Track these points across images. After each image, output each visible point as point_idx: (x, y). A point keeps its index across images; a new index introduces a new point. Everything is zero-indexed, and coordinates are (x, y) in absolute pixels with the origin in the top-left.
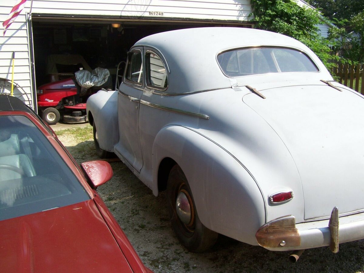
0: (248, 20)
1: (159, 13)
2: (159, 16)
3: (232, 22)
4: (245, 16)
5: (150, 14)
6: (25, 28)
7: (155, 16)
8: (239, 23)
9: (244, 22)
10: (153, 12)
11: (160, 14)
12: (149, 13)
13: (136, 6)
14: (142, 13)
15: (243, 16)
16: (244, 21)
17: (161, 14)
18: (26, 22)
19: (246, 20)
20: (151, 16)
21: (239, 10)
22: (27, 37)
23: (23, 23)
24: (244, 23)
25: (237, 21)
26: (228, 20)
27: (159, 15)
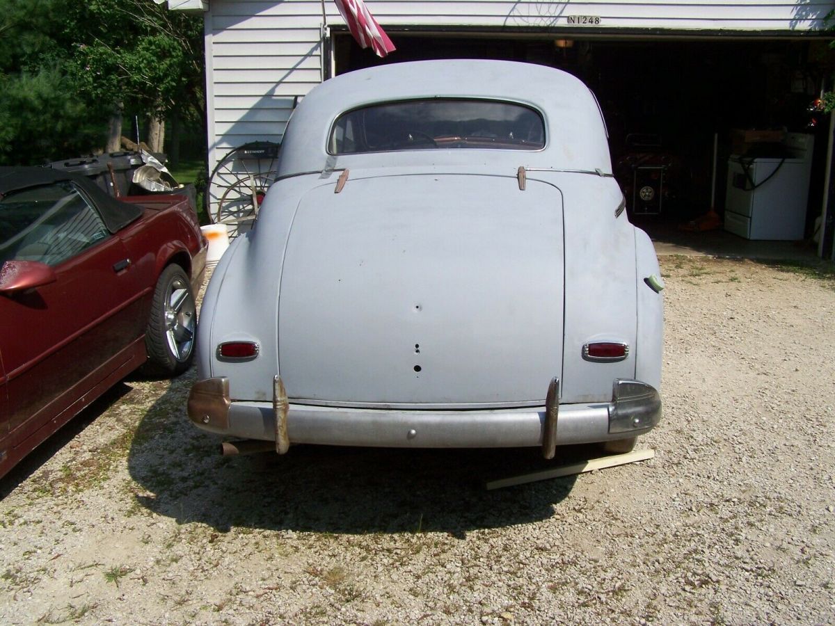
0: (822, 28)
1: (588, 19)
2: (588, 25)
3: (776, 34)
4: (814, 17)
5: (568, 22)
6: (317, 52)
7: (581, 25)
8: (796, 36)
9: (810, 34)
10: (574, 17)
11: (592, 22)
12: (566, 19)
13: (539, 5)
14: (552, 19)
15: (809, 18)
16: (810, 31)
17: (594, 21)
18: (319, 43)
19: (817, 29)
20: (572, 25)
21: (798, 5)
22: (320, 69)
23: (316, 44)
24: (811, 36)
25: (789, 31)
26: (763, 31)
27: (590, 24)
